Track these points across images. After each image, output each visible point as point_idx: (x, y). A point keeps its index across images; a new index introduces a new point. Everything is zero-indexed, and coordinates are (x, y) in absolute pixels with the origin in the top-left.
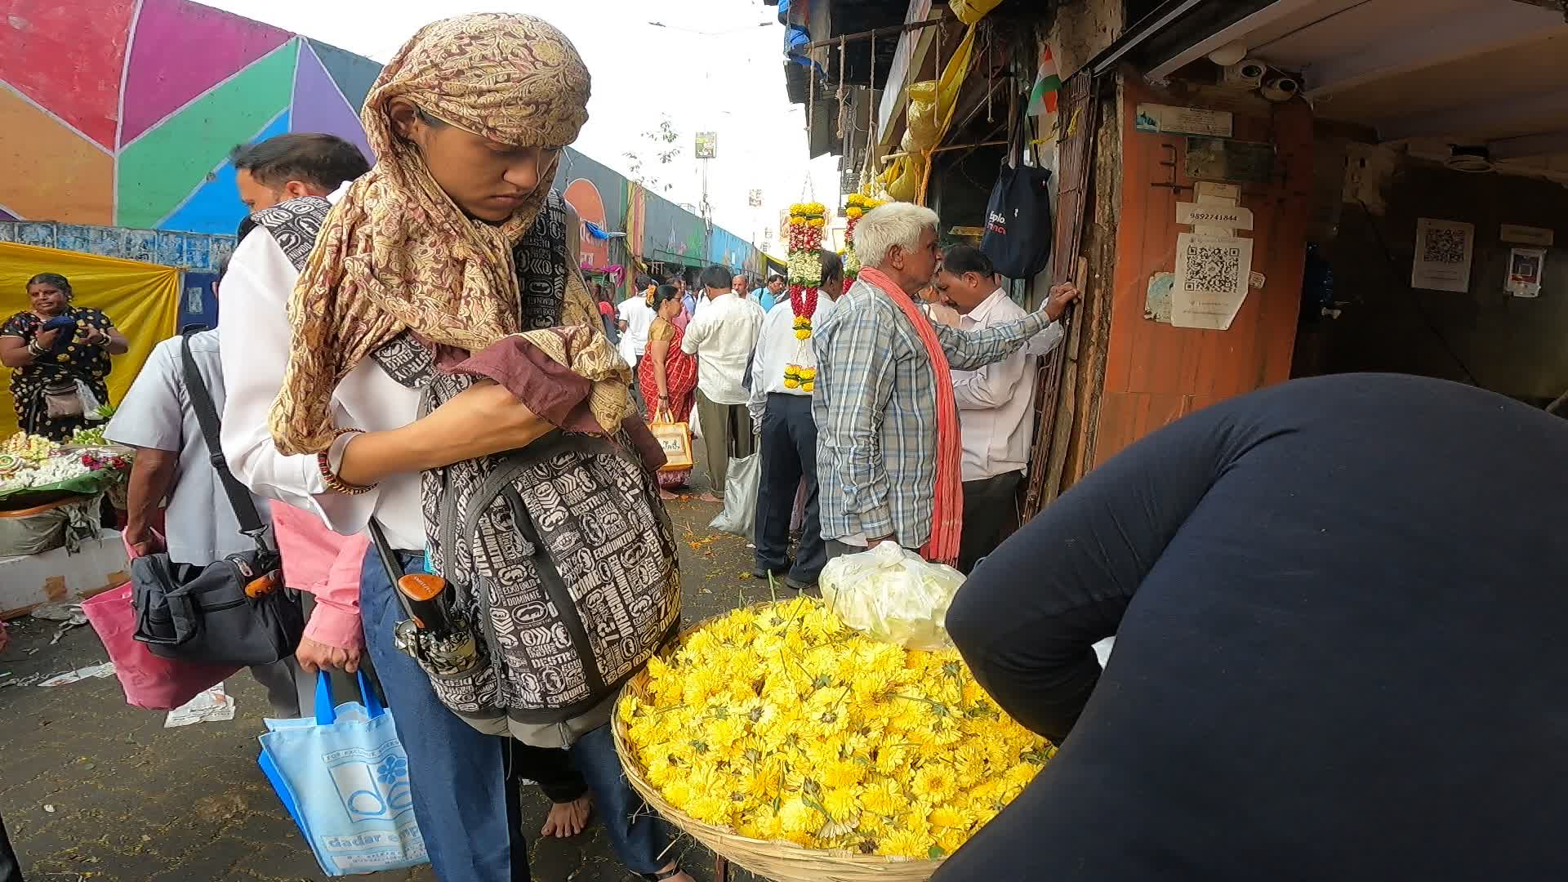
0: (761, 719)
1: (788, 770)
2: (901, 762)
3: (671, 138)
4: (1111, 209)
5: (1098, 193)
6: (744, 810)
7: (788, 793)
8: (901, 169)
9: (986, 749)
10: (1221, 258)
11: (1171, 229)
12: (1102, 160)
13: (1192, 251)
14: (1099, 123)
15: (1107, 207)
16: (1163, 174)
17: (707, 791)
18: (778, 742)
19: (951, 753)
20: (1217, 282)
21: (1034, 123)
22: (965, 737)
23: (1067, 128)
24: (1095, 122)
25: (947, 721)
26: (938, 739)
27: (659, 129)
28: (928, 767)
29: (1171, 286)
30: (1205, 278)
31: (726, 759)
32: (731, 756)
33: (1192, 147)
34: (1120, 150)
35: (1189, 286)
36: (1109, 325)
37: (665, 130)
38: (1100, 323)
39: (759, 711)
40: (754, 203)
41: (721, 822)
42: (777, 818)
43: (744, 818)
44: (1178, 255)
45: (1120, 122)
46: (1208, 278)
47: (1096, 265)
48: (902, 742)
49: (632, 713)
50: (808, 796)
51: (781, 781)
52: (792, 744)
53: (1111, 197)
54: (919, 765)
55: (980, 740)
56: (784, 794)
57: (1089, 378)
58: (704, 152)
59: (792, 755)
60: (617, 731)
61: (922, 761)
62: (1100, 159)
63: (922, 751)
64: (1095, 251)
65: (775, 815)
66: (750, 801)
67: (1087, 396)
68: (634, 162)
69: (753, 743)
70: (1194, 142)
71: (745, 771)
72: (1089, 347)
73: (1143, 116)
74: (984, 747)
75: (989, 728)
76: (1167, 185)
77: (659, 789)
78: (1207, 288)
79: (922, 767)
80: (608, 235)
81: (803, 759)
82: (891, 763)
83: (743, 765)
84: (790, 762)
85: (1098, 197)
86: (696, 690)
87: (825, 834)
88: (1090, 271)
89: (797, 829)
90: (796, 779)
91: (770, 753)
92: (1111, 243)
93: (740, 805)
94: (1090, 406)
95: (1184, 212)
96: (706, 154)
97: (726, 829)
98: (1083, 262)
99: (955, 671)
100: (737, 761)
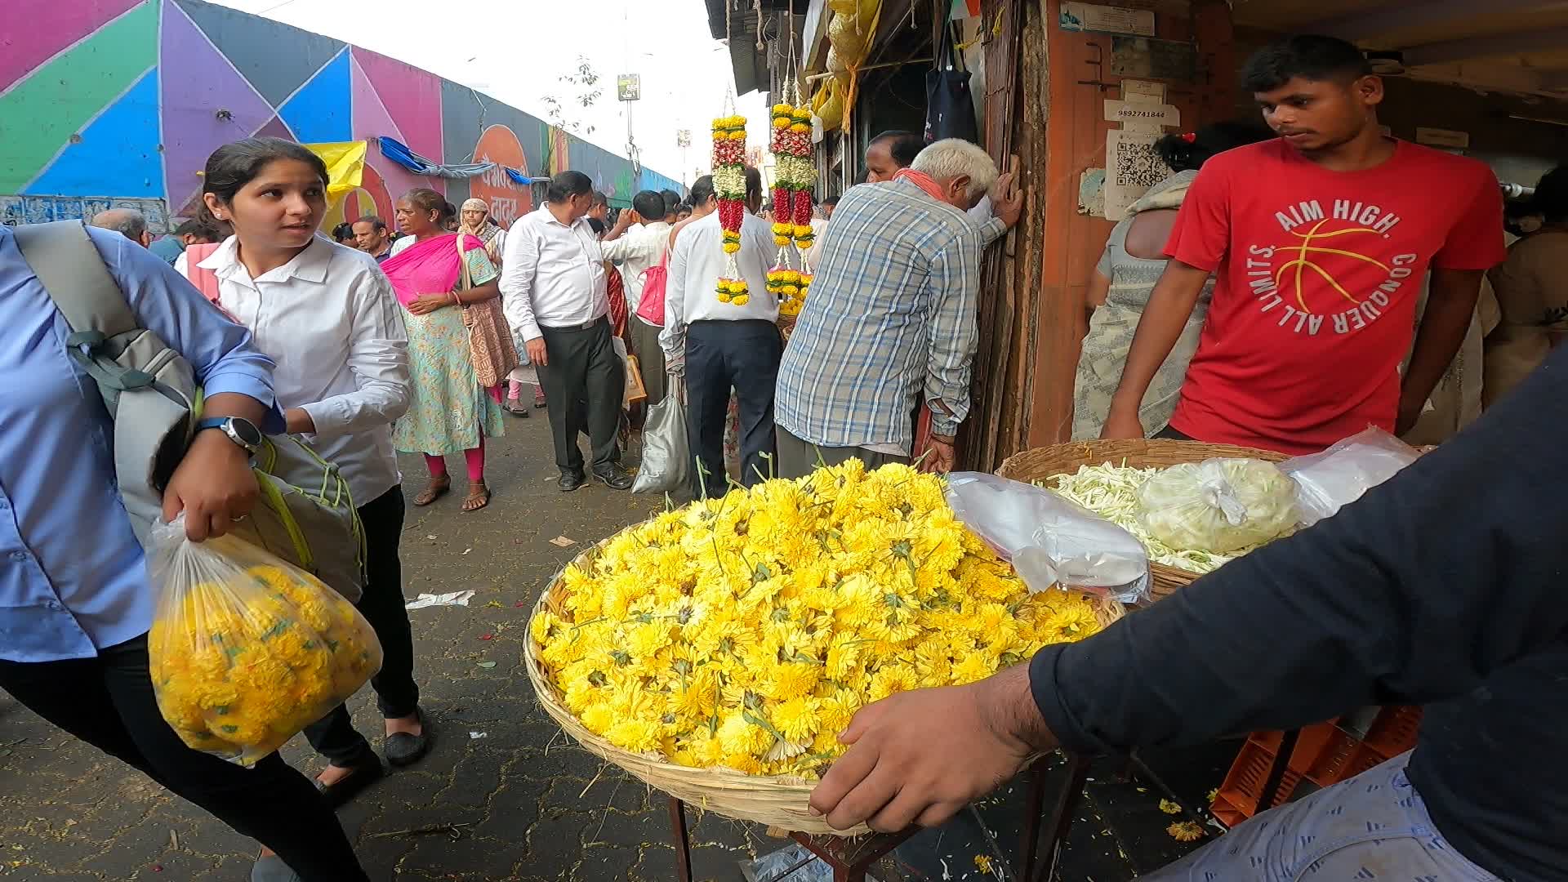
0: (690, 619)
1: (725, 683)
2: (854, 664)
3: (591, 81)
4: (1039, 107)
5: (1025, 93)
6: (678, 733)
7: (726, 710)
8: (828, 93)
9: (950, 646)
10: (1150, 154)
11: (1100, 127)
12: (1028, 59)
13: (1122, 147)
14: (1023, 24)
15: (1035, 106)
16: (1091, 73)
17: (632, 712)
18: (711, 648)
19: (912, 652)
20: (1148, 177)
21: (958, 27)
22: (926, 632)
23: (992, 27)
24: (1019, 23)
25: (903, 613)
26: (893, 635)
27: (578, 72)
28: (884, 671)
29: (1103, 181)
30: (1135, 173)
31: (652, 674)
32: (656, 669)
33: (1116, 46)
34: (1046, 48)
35: (1121, 181)
36: (1043, 221)
37: (584, 73)
38: (1035, 220)
39: (688, 612)
40: (683, 144)
41: (649, 749)
42: (716, 741)
43: (679, 744)
44: (1108, 151)
45: (1045, 20)
46: (1139, 174)
47: (1028, 161)
48: (854, 640)
49: (546, 632)
50: (750, 711)
51: (717, 697)
52: (728, 651)
53: (1038, 97)
54: (875, 668)
55: (941, 635)
56: (723, 711)
57: (1027, 274)
58: (627, 94)
59: (727, 664)
60: (530, 653)
61: (878, 664)
62: (1026, 59)
63: (877, 652)
64: (1026, 149)
65: (713, 737)
66: (683, 722)
67: (1026, 292)
68: (553, 106)
69: (682, 651)
70: (1118, 41)
71: (673, 685)
72: (1025, 242)
73: (1067, 15)
74: (947, 643)
75: (951, 621)
76: (1092, 83)
77: (578, 714)
78: (1139, 183)
79: (878, 671)
80: (530, 180)
81: (740, 668)
82: (843, 666)
83: (671, 679)
84: (725, 672)
85: (1025, 97)
86: (615, 599)
87: (774, 756)
88: (1022, 168)
89: (740, 752)
90: (734, 692)
91: (702, 662)
92: (1041, 142)
93: (672, 728)
94: (1030, 302)
95: (1111, 110)
96: (630, 96)
97: (655, 757)
98: (1015, 159)
99: (904, 551)
100: (665, 673)
